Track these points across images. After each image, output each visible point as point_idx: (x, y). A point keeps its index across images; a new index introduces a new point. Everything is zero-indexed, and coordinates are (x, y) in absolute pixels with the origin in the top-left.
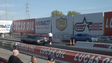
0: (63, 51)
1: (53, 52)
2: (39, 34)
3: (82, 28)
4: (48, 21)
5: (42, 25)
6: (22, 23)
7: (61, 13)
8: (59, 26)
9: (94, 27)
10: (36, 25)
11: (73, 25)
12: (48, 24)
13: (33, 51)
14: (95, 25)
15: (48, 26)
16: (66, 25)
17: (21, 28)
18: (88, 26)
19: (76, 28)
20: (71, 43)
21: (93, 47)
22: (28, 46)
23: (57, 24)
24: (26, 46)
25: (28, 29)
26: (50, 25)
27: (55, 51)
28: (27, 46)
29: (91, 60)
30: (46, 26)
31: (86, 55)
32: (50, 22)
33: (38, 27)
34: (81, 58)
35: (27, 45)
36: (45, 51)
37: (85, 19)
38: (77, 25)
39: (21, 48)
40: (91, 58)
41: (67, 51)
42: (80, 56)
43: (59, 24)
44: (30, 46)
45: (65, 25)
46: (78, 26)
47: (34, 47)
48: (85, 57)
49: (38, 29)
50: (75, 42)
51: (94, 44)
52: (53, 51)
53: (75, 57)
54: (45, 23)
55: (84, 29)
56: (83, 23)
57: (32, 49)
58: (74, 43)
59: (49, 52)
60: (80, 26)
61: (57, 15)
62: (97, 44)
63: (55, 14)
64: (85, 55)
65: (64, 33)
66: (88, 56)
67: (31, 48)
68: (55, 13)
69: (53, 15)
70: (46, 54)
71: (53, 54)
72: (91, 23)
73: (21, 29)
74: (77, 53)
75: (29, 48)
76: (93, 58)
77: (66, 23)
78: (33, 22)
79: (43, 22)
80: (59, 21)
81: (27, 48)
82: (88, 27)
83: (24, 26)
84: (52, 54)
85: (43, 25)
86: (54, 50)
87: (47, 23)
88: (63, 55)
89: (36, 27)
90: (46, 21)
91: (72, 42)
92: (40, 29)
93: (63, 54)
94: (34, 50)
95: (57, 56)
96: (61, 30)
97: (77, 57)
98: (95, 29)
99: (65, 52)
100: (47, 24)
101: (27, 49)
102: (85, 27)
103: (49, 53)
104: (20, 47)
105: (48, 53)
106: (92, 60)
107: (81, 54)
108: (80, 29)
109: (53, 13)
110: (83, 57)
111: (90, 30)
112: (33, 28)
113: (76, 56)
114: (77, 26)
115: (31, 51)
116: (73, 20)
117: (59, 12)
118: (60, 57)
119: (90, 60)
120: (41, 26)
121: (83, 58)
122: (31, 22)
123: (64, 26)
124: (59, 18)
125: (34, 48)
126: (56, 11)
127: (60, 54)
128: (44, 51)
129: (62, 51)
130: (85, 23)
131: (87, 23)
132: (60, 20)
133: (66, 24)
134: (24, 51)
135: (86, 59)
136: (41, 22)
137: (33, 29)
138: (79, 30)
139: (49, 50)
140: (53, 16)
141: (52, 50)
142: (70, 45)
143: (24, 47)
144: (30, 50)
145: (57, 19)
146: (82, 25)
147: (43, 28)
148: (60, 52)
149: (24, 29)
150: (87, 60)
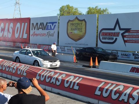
0: (77, 78)
1: (60, 78)
2: (36, 44)
3: (113, 39)
4: (53, 23)
5: (43, 30)
6: (7, 24)
7: (75, 9)
8: (71, 33)
9: (133, 36)
10: (32, 30)
11: (97, 32)
12: (52, 27)
13: (25, 74)
14: (135, 34)
15: (52, 32)
16: (84, 32)
17: (6, 33)
18: (122, 34)
19: (101, 37)
20: (92, 64)
21: (130, 71)
22: (16, 66)
23: (69, 28)
24: (12, 65)
25: (17, 36)
26: (56, 30)
27: (62, 77)
28: (14, 65)
29: (125, 95)
30: (48, 31)
31: (117, 85)
32: (57, 24)
33: (35, 33)
34: (107, 90)
35: (15, 63)
36: (46, 76)
37: (117, 22)
38: (104, 33)
39: (4, 69)
40: (125, 92)
41: (83, 78)
42: (106, 88)
43: (72, 29)
44: (20, 65)
45: (82, 31)
46: (106, 34)
47: (26, 67)
48: (115, 89)
49: (35, 36)
50: (99, 62)
51: (132, 67)
52: (59, 76)
53: (98, 89)
54: (48, 25)
55: (116, 39)
56: (114, 29)
57: (23, 71)
58: (97, 64)
59: (52, 77)
60: (110, 34)
61: (69, 13)
62: (136, 67)
63: (65, 11)
64: (114, 85)
65: (81, 44)
66: (119, 89)
67: (21, 69)
68: (66, 9)
69: (62, 12)
70: (47, 80)
71: (59, 81)
72: (128, 30)
73: (5, 36)
74: (102, 82)
75: (17, 68)
76: (128, 91)
77: (84, 27)
78: (26, 24)
79: (45, 25)
80: (73, 24)
81: (13, 68)
82: (123, 37)
83: (11, 30)
84: (57, 81)
85: (45, 30)
86: (61, 74)
87: (50, 25)
88: (76, 84)
89: (32, 32)
90: (50, 23)
91: (94, 61)
92: (39, 37)
93: (77, 82)
94: (25, 72)
95: (66, 85)
96: (76, 40)
97: (101, 89)
98: (135, 41)
99: (81, 79)
100: (51, 29)
101: (14, 72)
102: (118, 36)
103: (53, 79)
104: (2, 67)
105: (50, 78)
106: (127, 96)
107: (109, 83)
108: (109, 39)
109: (62, 10)
110: (111, 88)
111: (125, 41)
112: (26, 34)
113: (100, 86)
114: (103, 35)
115: (22, 74)
116: (98, 23)
117: (72, 7)
118: (71, 87)
119: (123, 94)
120: (41, 31)
121: (112, 91)
122: (23, 24)
123: (81, 34)
124: (72, 18)
125: (26, 69)
126: (68, 6)
127: (71, 82)
128: (43, 76)
129: (75, 77)
130: (117, 30)
131: (120, 29)
132: (74, 22)
133: (85, 30)
134: (10, 75)
135: (116, 92)
136: (41, 23)
137: (25, 36)
138: (107, 41)
139: (52, 74)
140: (63, 15)
141: (58, 74)
142: (90, 67)
143: (9, 67)
144: (19, 73)
145: (69, 21)
146: (112, 33)
147: (43, 35)
148: (71, 79)
149: (10, 36)
150: (118, 95)
